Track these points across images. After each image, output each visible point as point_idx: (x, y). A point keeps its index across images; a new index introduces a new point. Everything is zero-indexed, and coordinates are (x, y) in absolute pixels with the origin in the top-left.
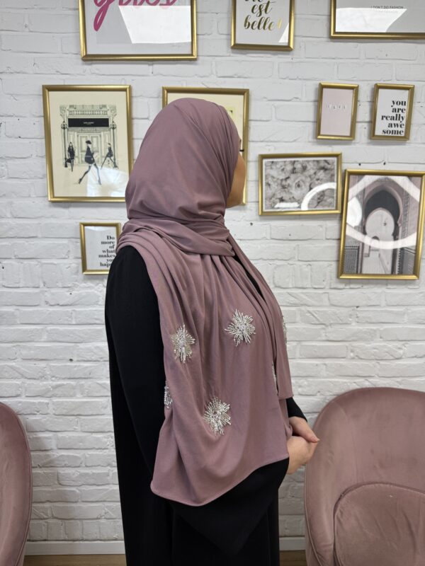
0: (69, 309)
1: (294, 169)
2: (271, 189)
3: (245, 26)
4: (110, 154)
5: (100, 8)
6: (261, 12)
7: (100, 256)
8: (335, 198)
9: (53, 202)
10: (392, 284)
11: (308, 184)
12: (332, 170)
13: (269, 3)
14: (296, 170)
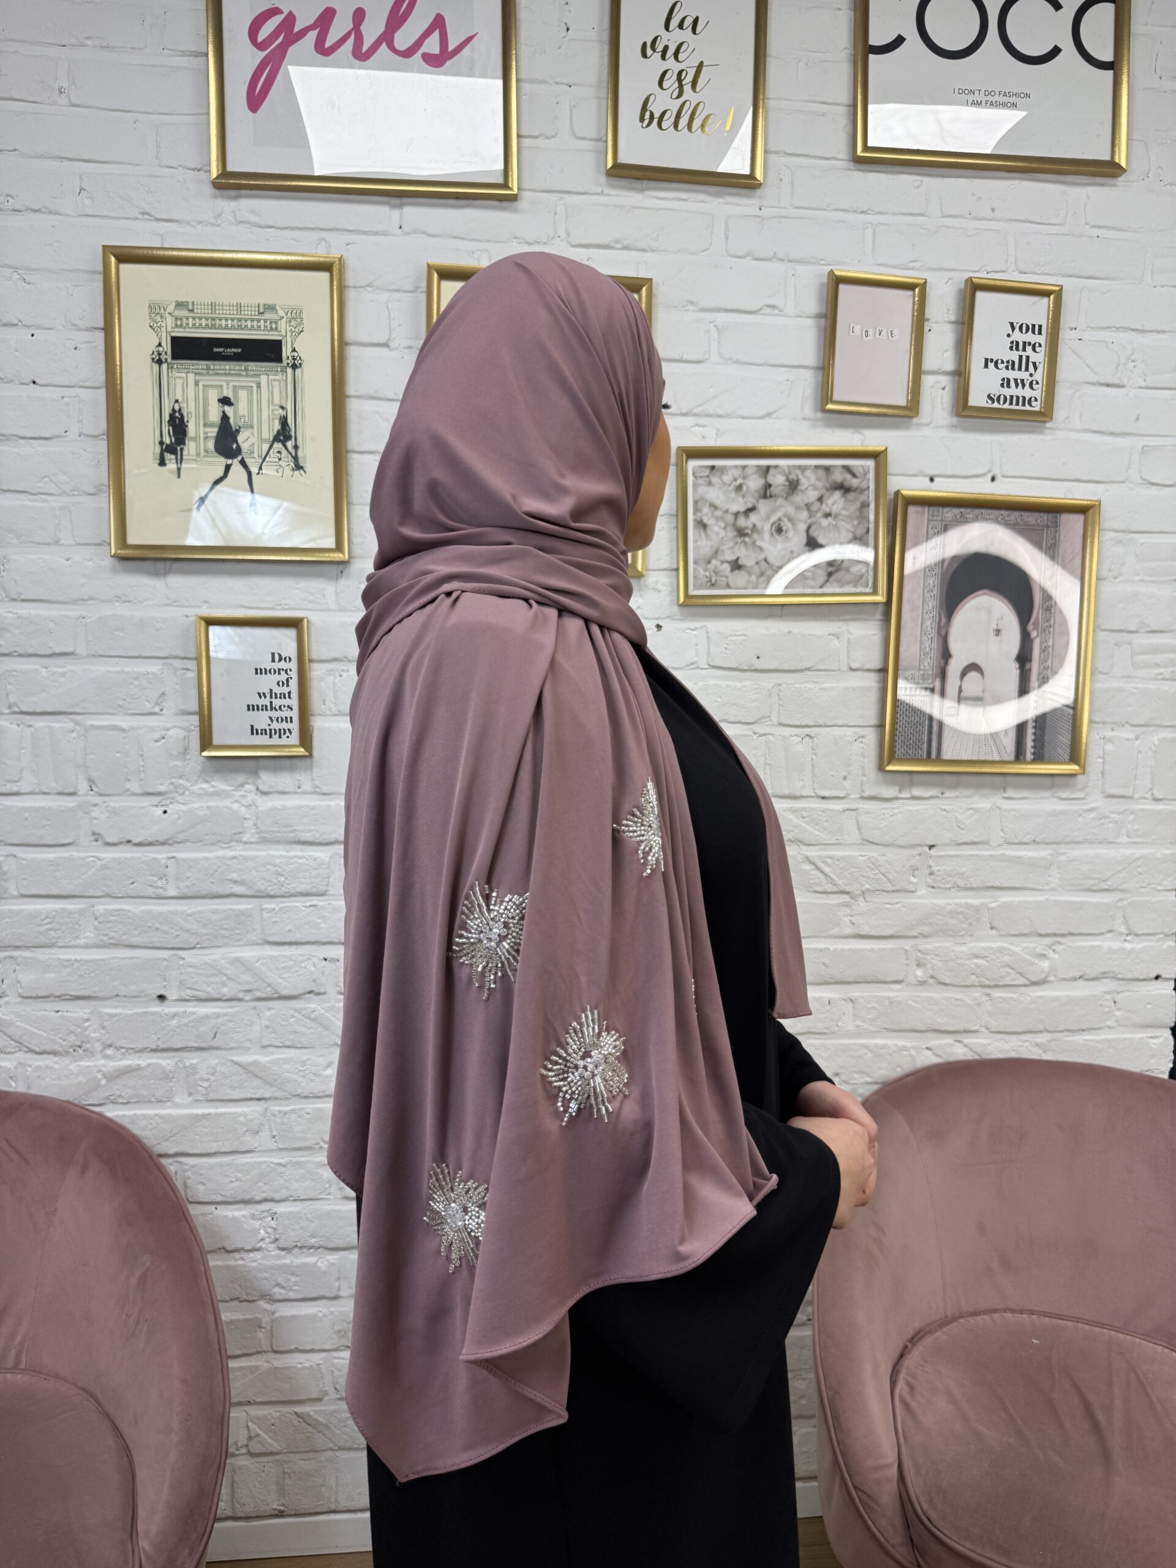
0: (159, 854)
1: (768, 486)
2: (708, 538)
3: (642, 119)
4: (284, 434)
5: (262, 55)
6: (681, 86)
7: (251, 708)
8: (871, 564)
9: (123, 559)
10: (1018, 787)
11: (802, 527)
12: (862, 491)
13: (701, 65)
14: (773, 490)
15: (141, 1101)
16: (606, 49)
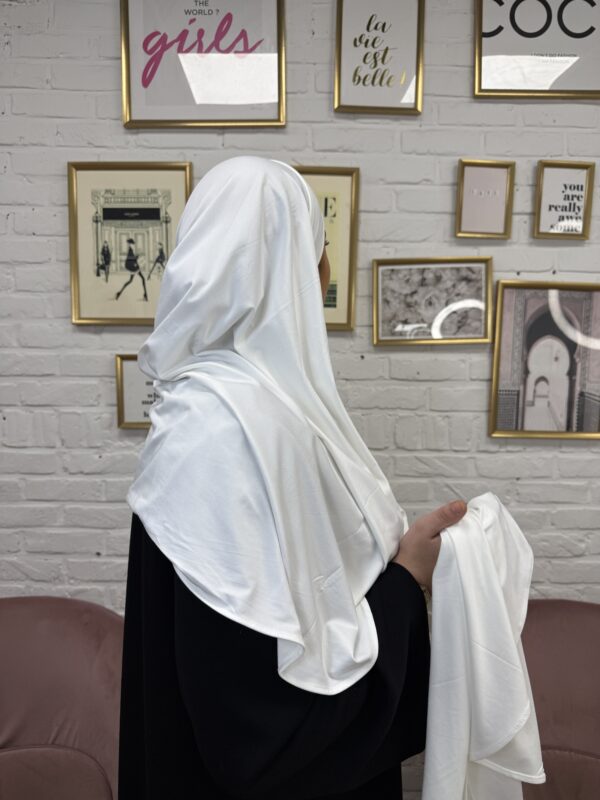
0: (98, 479)
1: (424, 279)
2: (390, 308)
3: (354, 80)
4: (161, 258)
5: (149, 57)
6: (376, 62)
7: (144, 403)
8: (483, 322)
9: (79, 325)
10: (567, 446)
11: (443, 302)
12: (478, 281)
13: (387, 49)
14: (427, 281)
16: (334, 43)
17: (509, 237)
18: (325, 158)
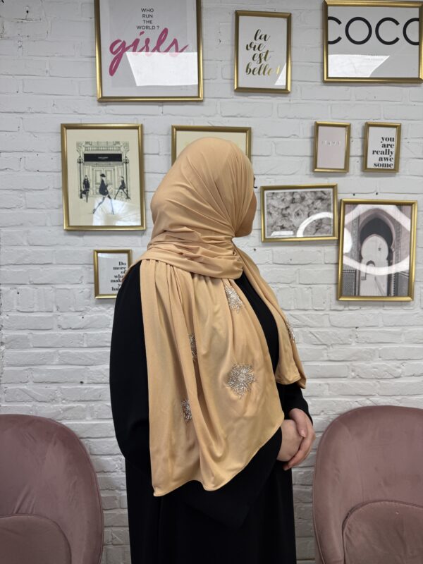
0: (81, 332)
1: (294, 199)
2: (272, 218)
3: (247, 71)
4: (123, 186)
5: (114, 56)
6: (261, 60)
7: (112, 281)
8: (332, 225)
9: (68, 231)
10: (389, 305)
11: (306, 213)
12: (328, 199)
13: (267, 52)
14: (296, 201)
15: (75, 419)
16: (234, 48)
17: (348, 171)
18: (228, 121)
